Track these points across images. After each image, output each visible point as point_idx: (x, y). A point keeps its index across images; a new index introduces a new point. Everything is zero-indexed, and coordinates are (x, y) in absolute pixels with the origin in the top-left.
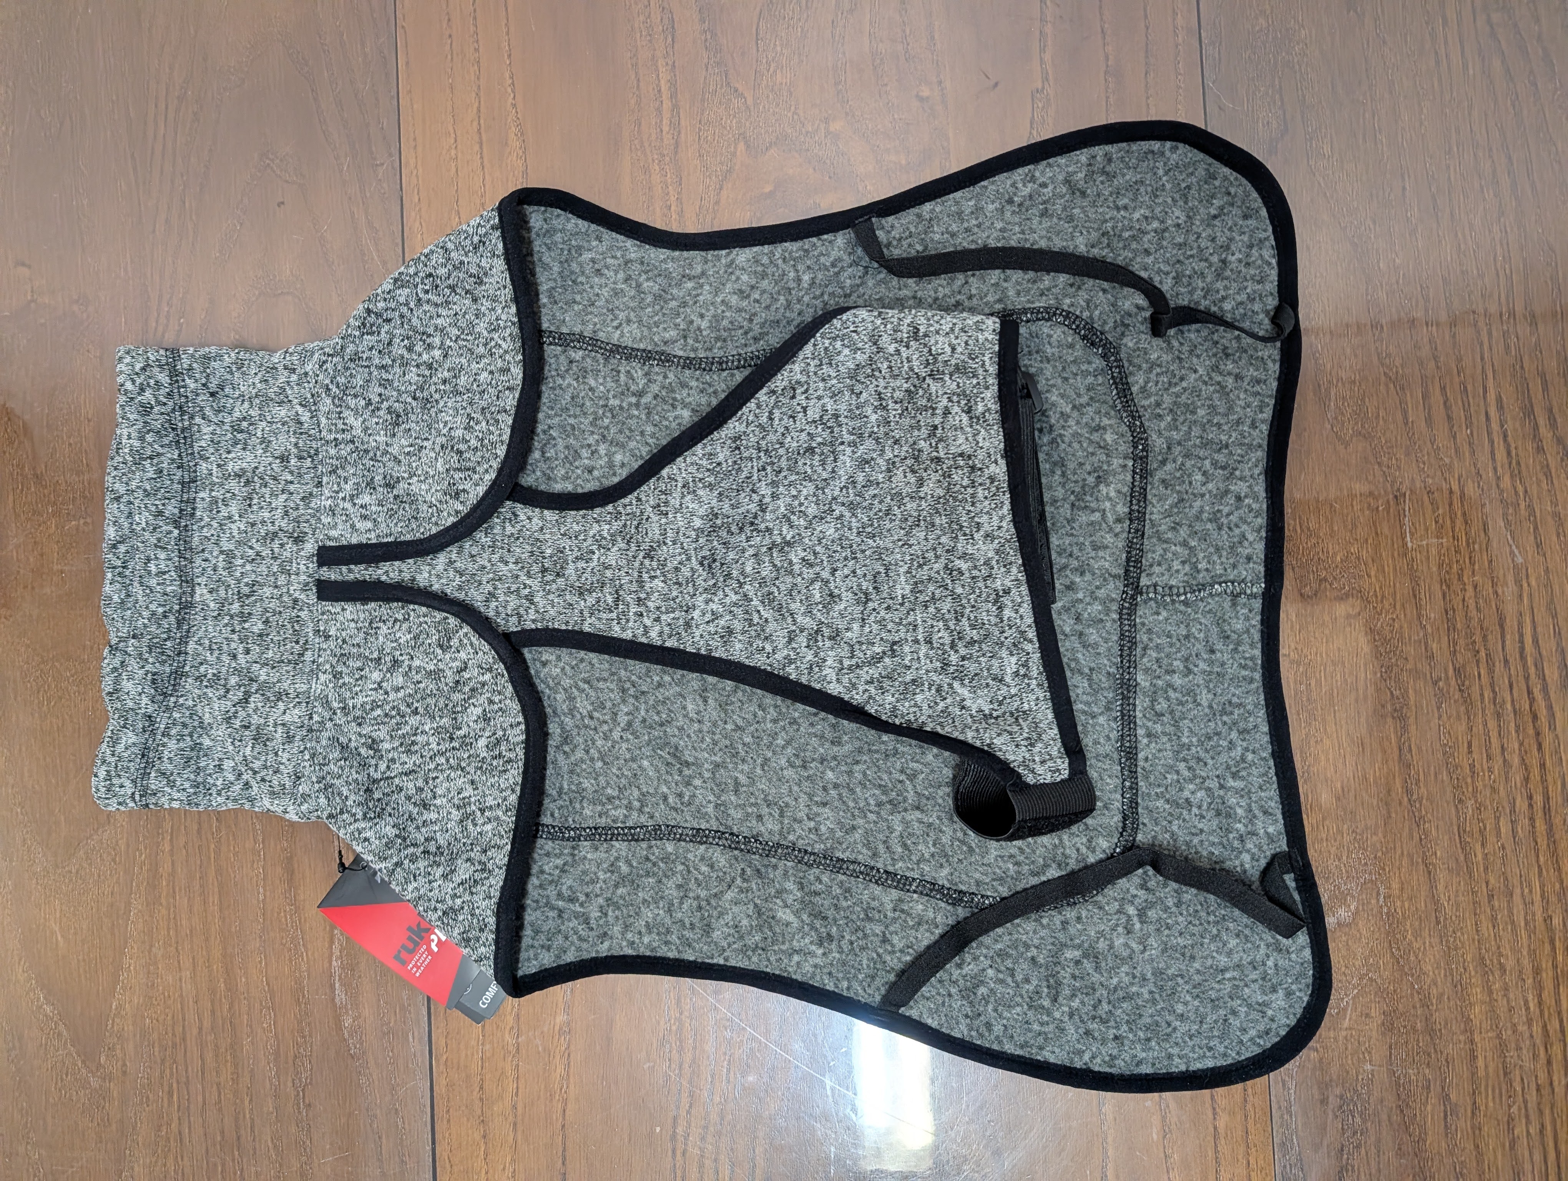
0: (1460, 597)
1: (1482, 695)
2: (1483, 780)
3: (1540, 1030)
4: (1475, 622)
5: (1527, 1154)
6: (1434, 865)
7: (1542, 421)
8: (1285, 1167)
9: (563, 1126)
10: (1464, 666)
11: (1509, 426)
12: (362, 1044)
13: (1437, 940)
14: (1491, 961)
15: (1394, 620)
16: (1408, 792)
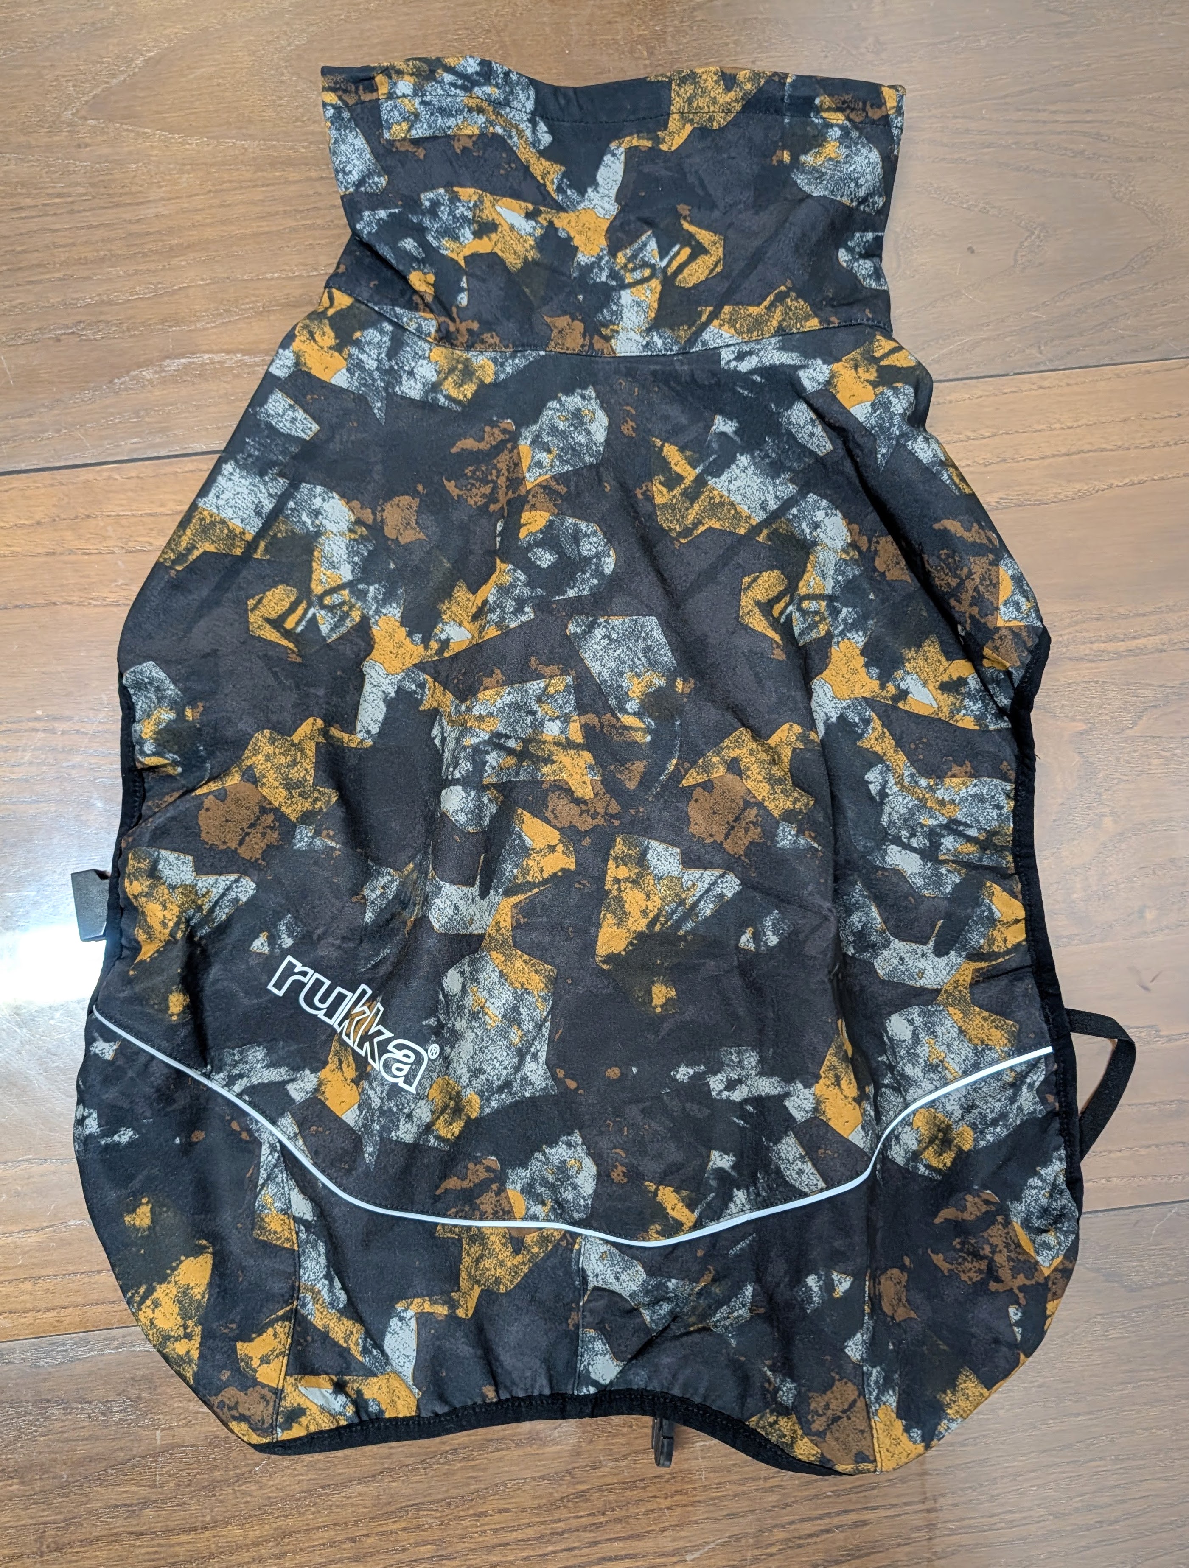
1: (559, 1521)
6: (381, 1481)
9: (55, 604)
10: (587, 1500)
12: (126, 390)
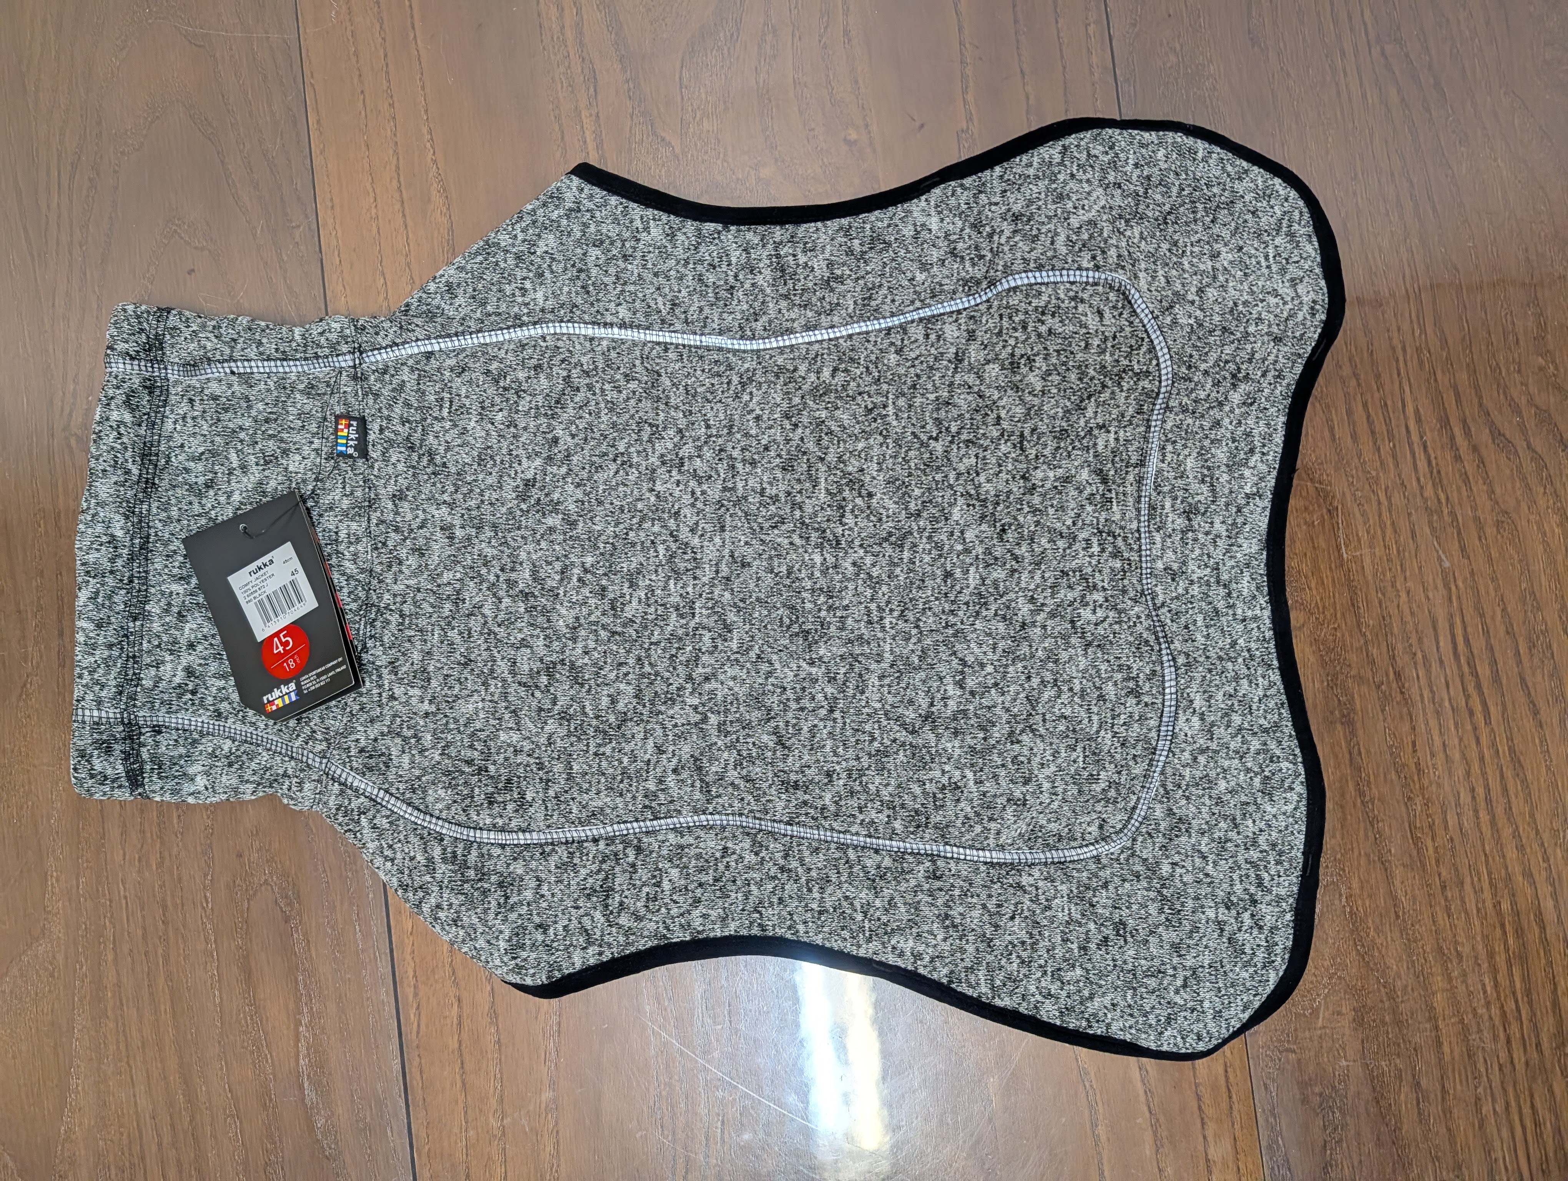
0: (1395, 603)
1: (1422, 695)
2: (1429, 777)
3: (1498, 1012)
4: (1410, 627)
5: (1495, 1130)
6: (1390, 862)
7: (1458, 431)
8: (1273, 1168)
10: (1403, 669)
11: (1428, 437)
12: (337, 1144)
13: (1398, 934)
14: (1449, 949)
15: (1335, 629)
16: (1362, 794)
